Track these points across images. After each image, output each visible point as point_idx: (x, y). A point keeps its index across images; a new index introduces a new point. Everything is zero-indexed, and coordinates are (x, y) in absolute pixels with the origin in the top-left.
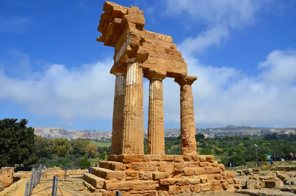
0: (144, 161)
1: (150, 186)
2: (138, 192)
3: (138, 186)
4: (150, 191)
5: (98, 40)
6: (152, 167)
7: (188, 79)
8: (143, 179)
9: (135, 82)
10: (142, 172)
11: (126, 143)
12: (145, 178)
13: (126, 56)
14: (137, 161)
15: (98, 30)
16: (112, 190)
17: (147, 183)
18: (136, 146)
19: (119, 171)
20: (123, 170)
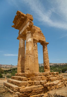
0: (36, 76)
1: (40, 88)
2: (35, 92)
3: (35, 89)
4: (40, 90)
5: (12, 27)
6: (39, 78)
7: (46, 43)
8: (36, 85)
9: (30, 41)
10: (35, 81)
11: (27, 68)
12: (37, 84)
13: (27, 30)
14: (33, 76)
15: (13, 22)
16: (23, 92)
17: (38, 87)
18: (32, 69)
19: (25, 82)
20: (27, 81)
